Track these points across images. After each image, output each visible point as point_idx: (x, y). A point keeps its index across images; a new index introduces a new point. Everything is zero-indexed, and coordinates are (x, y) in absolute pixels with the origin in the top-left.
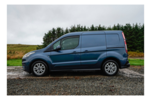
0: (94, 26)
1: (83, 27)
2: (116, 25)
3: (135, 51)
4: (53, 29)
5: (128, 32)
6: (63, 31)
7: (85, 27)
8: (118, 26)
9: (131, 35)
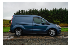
0: (42, 9)
1: (36, 10)
2: (54, 9)
3: (64, 23)
4: (19, 11)
5: (61, 12)
6: (24, 12)
7: (37, 10)
8: (55, 9)
9: (62, 14)
